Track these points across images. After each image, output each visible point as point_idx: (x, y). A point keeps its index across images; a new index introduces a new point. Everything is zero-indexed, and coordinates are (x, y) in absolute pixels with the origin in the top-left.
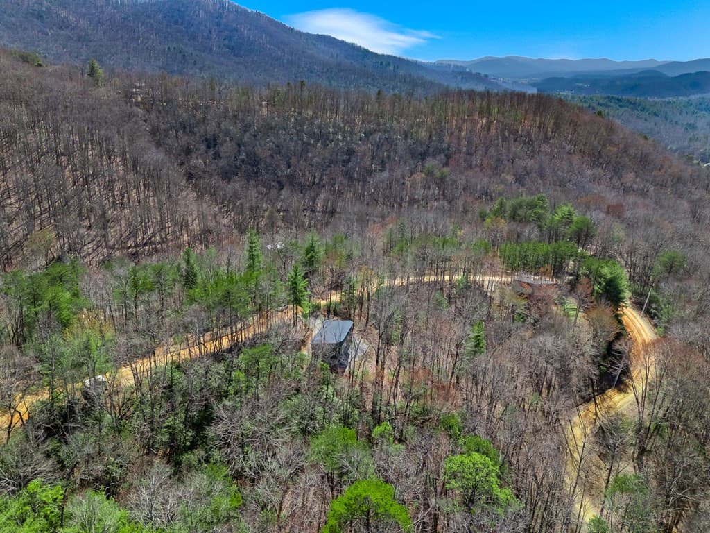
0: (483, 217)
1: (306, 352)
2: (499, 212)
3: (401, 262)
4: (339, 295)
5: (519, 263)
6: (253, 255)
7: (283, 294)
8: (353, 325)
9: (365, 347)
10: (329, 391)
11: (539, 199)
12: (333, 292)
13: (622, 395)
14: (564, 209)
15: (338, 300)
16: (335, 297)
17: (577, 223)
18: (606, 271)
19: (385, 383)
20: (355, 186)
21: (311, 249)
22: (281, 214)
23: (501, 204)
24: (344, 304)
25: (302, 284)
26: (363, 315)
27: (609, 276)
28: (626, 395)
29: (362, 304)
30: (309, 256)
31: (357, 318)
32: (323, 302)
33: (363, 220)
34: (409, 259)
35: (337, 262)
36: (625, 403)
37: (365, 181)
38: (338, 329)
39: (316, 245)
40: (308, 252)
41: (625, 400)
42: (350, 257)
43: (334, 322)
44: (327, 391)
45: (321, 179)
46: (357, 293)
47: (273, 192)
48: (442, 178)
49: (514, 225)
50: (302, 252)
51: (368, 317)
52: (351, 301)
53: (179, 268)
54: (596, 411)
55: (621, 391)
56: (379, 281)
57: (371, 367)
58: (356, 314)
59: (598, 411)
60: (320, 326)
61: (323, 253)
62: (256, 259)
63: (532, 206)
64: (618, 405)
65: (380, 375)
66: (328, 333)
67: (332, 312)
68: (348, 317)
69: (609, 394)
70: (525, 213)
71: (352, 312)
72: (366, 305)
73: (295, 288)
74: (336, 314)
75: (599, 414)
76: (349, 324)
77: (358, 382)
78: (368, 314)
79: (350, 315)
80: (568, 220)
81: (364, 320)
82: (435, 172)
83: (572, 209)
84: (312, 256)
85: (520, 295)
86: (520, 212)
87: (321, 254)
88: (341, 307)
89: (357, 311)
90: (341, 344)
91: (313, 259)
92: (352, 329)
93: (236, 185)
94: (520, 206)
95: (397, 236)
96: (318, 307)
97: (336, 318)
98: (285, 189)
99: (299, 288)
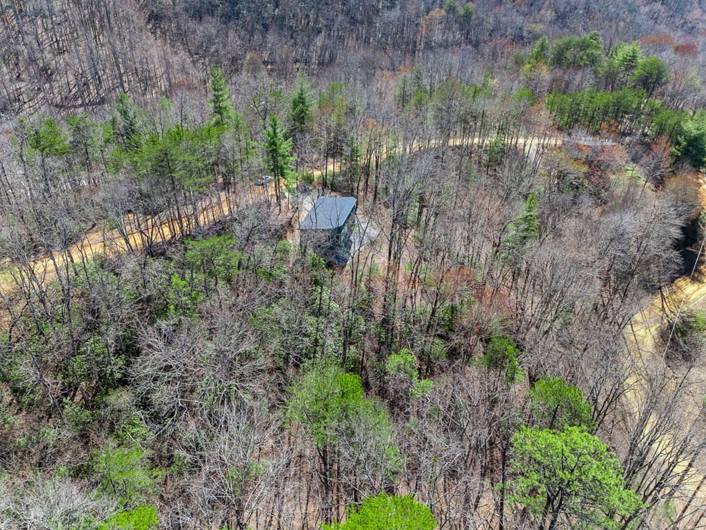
0: (519, 62)
1: (293, 241)
2: (540, 55)
3: (420, 119)
4: (339, 164)
5: (570, 120)
6: (220, 108)
7: (258, 160)
8: (357, 203)
9: (373, 232)
10: (324, 294)
11: (591, 38)
12: (331, 160)
13: (696, 286)
14: (626, 49)
15: (337, 170)
16: (333, 167)
17: (645, 65)
18: (690, 126)
19: (401, 279)
20: (358, 29)
21: (301, 100)
22: (269, 67)
23: (543, 47)
24: (344, 175)
25: (285, 146)
26: (369, 190)
27: (695, 132)
28: (701, 285)
29: (368, 175)
30: (298, 109)
31: (361, 194)
32: (317, 173)
33: (369, 67)
34: (430, 115)
35: (334, 117)
36: (700, 296)
37: (370, 23)
38: (334, 211)
39: (307, 95)
40: (295, 104)
41: (700, 291)
42: (351, 111)
43: (331, 198)
44: (321, 293)
45: (316, 22)
46: (362, 162)
47: (257, 37)
48: (468, 16)
49: (559, 73)
50: (289, 105)
51: (376, 191)
52: (353, 170)
53: (114, 122)
54: (663, 306)
55: (694, 280)
56: (391, 143)
57: (381, 261)
58: (360, 188)
59: (665, 306)
60: (309, 207)
61: (316, 106)
62: (225, 114)
63: (584, 46)
64: (692, 298)
65: (393, 268)
66: (320, 215)
67: (329, 185)
68: (350, 192)
69: (679, 284)
70: (575, 56)
71: (356, 185)
72: (373, 178)
73: (275, 151)
74: (334, 188)
75: (667, 309)
76: (352, 201)
77: (364, 278)
78: (376, 187)
79: (352, 190)
80: (630, 63)
81: (370, 196)
82: (458, 9)
83: (637, 48)
84: (302, 111)
85: (576, 159)
86: (569, 54)
87: (313, 108)
88: (341, 178)
89: (362, 184)
90: (339, 229)
91: (303, 114)
92: (355, 209)
93: (210, 26)
94: (568, 46)
95: (411, 89)
96: (309, 180)
97: (333, 194)
98: (271, 31)
99: (280, 151)
